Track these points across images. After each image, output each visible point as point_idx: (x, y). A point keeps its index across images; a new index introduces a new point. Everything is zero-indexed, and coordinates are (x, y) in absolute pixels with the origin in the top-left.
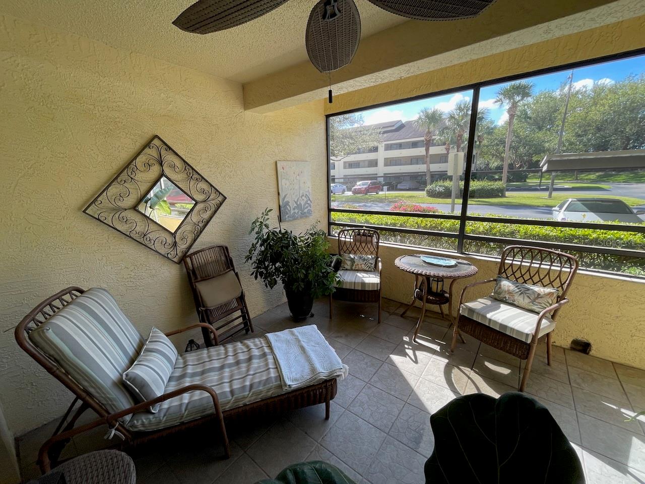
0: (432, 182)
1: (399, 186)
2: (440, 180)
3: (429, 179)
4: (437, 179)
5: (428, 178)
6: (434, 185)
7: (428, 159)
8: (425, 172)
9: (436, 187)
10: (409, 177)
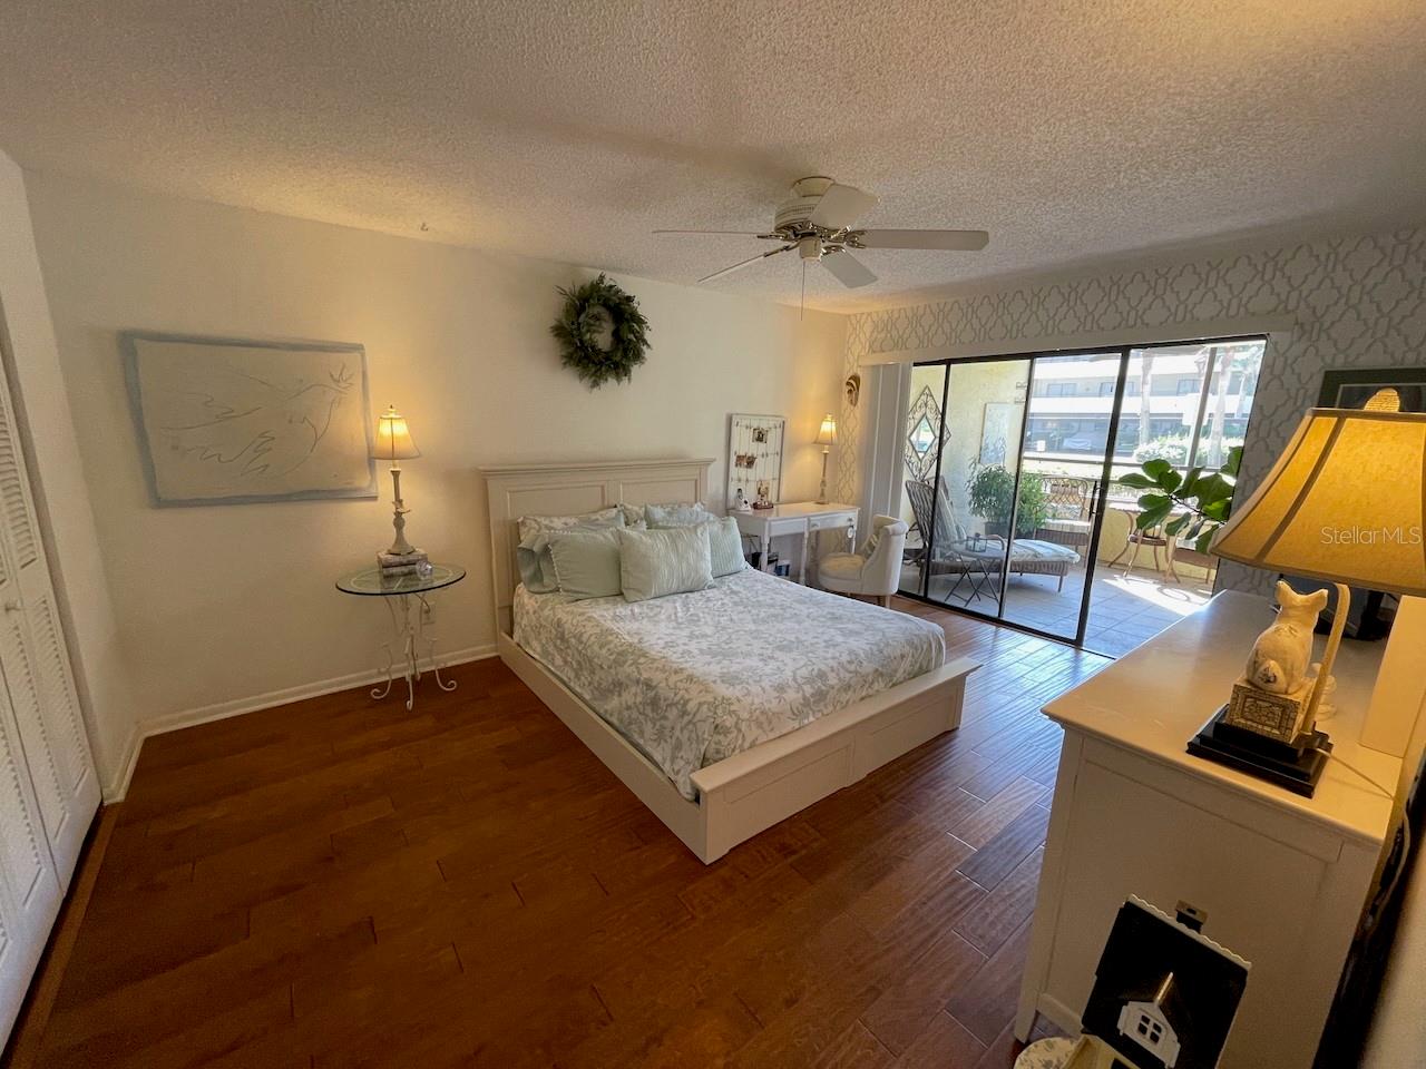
0: (1151, 438)
1: (1067, 443)
2: (1173, 434)
3: (1145, 430)
4: (1166, 431)
5: (1143, 428)
6: (1155, 445)
7: (1147, 388)
8: (1135, 415)
9: (1162, 446)
10: (1093, 425)
